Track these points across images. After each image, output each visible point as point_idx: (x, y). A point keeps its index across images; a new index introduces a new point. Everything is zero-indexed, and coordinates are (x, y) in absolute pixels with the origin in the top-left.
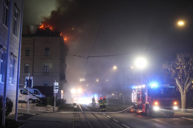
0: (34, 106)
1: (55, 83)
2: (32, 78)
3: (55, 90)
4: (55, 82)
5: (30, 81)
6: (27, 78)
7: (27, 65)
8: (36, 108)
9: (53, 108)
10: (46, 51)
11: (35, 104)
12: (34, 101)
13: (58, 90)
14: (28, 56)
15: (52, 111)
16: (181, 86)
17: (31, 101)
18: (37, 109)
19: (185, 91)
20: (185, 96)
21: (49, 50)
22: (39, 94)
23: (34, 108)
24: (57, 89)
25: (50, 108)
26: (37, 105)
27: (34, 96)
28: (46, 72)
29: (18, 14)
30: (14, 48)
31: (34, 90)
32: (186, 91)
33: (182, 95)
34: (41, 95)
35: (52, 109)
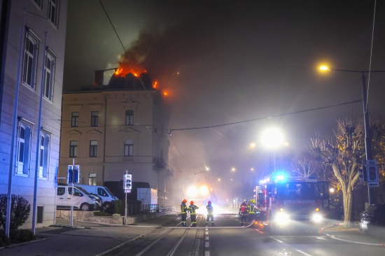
0: (90, 216)
1: (126, 175)
2: (78, 167)
3: (126, 188)
4: (125, 173)
5: (76, 171)
6: (71, 167)
7: (94, 143)
8: (94, 218)
9: (123, 218)
10: (128, 117)
11: (92, 212)
12: (91, 207)
13: (131, 188)
14: (95, 126)
15: (122, 225)
16: (343, 179)
17: (85, 207)
18: (95, 220)
19: (349, 189)
20: (350, 197)
21: (132, 115)
22: (107, 195)
23: (91, 218)
24: (130, 185)
25: (118, 219)
26: (96, 214)
27: (91, 197)
28: (129, 156)
29: (53, 62)
30: (47, 118)
31: (99, 189)
32: (351, 188)
33: (344, 196)
34: (110, 196)
35: (121, 220)
